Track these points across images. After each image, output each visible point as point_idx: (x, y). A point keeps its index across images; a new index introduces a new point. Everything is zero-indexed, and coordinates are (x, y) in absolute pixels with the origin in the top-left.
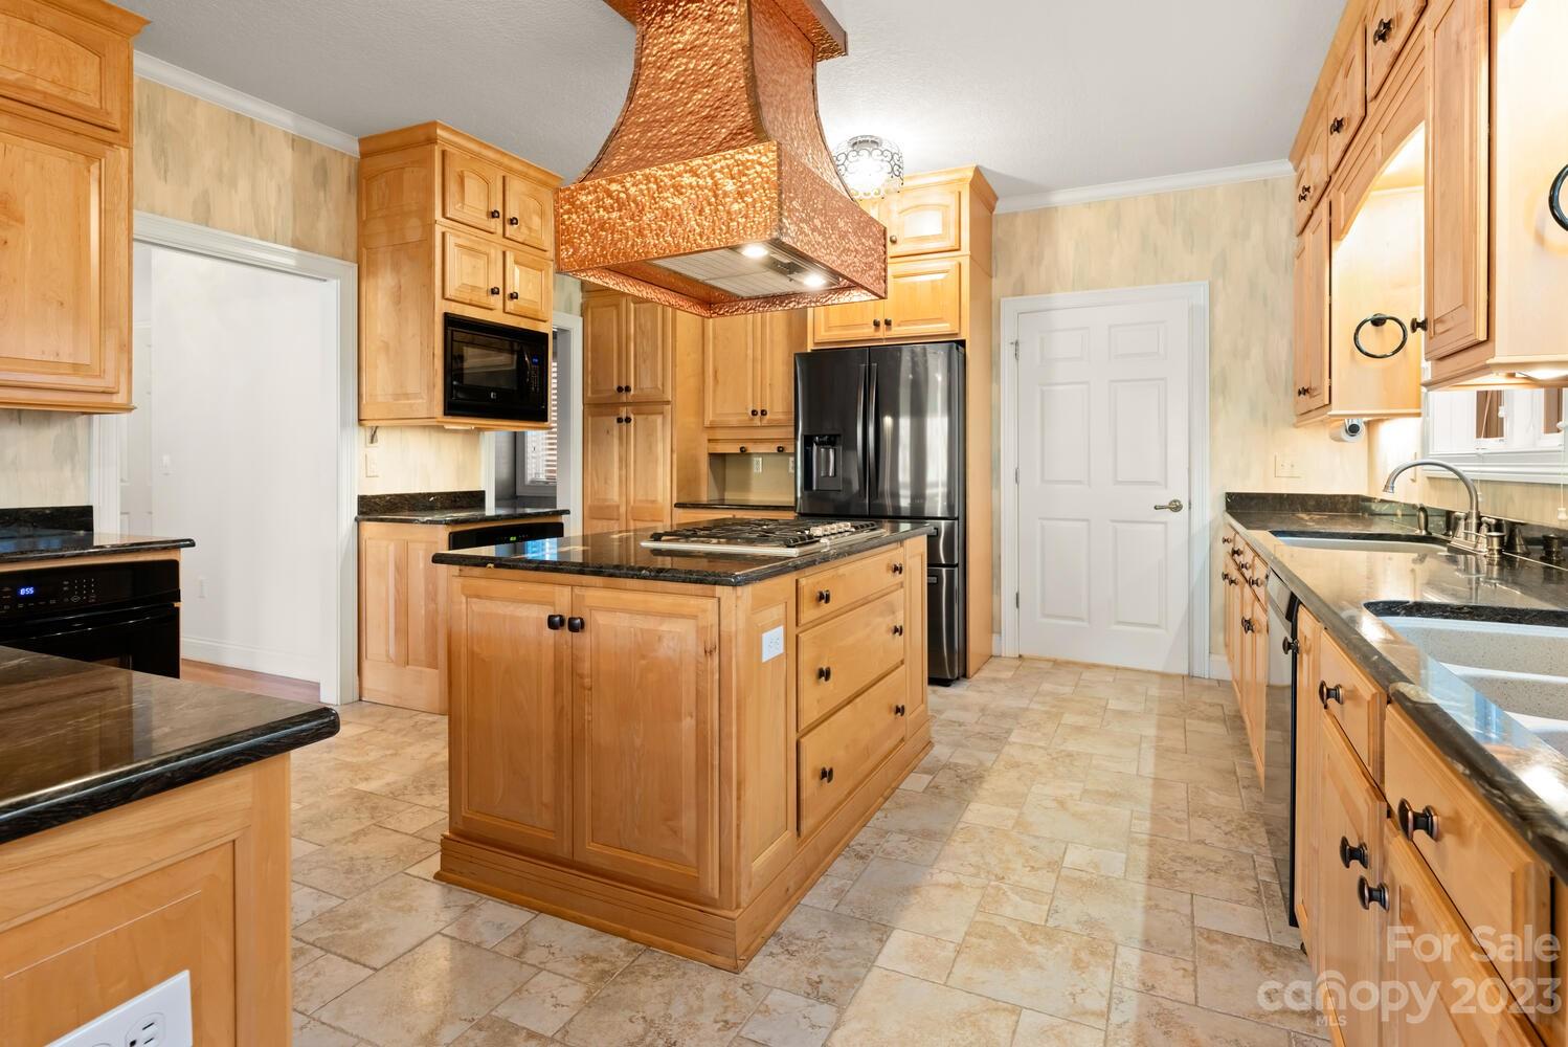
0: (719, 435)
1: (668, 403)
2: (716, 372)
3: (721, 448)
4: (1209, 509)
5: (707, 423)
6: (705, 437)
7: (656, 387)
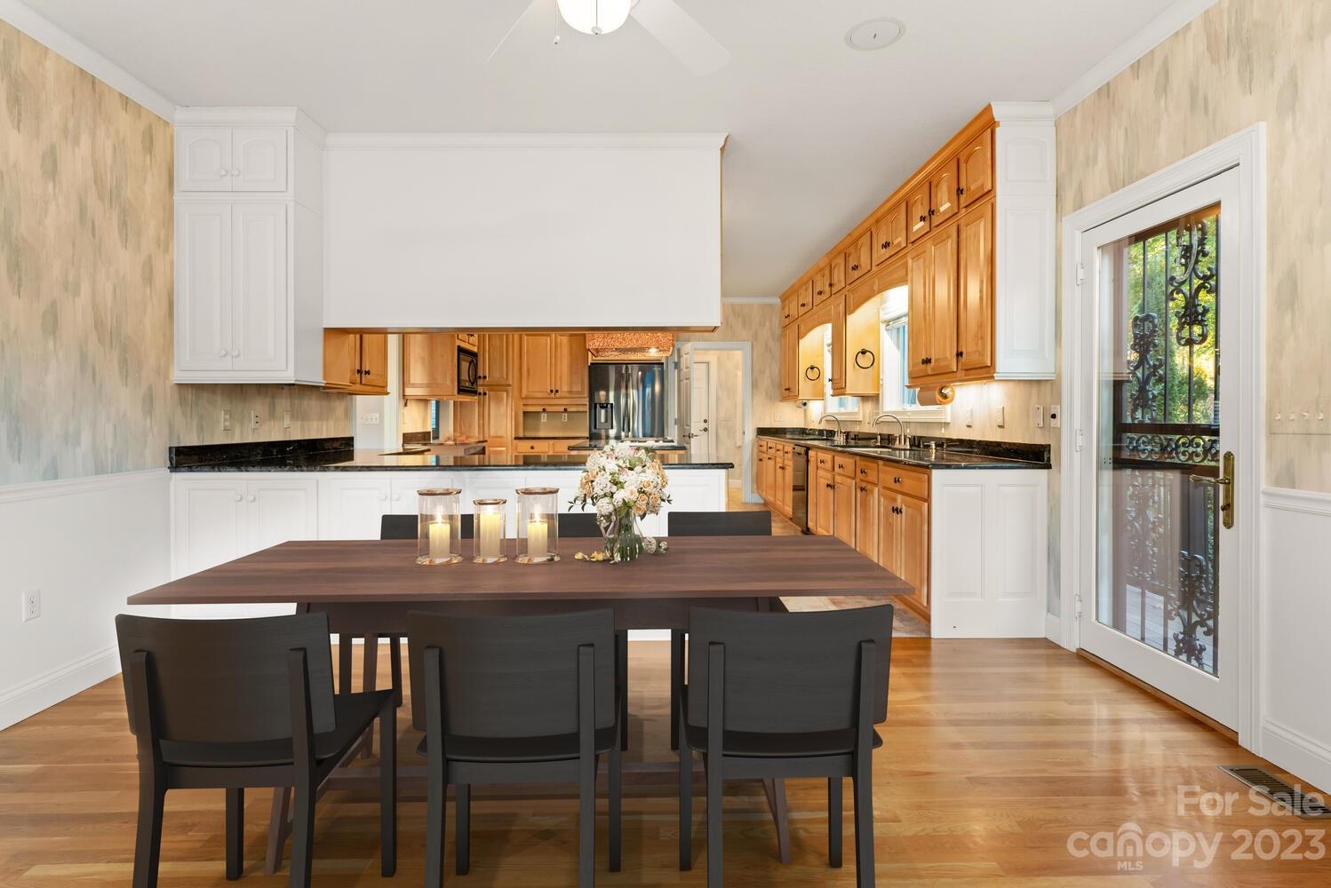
0: (530, 402)
1: (509, 385)
2: (528, 370)
3: (530, 409)
4: (750, 435)
5: (523, 396)
6: (521, 403)
7: (503, 378)
